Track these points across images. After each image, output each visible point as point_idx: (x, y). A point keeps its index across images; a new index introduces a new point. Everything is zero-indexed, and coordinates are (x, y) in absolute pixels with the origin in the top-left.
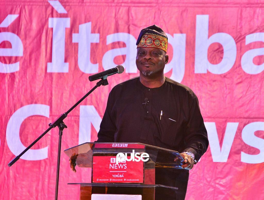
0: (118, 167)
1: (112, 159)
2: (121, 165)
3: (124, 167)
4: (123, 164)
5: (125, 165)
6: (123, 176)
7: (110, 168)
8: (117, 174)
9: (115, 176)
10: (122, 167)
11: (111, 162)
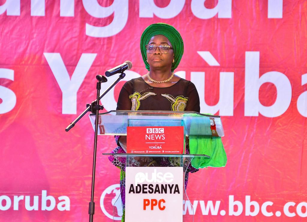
0: (155, 138)
1: (148, 129)
2: (158, 135)
3: (162, 138)
4: (161, 135)
5: (163, 136)
6: (161, 147)
7: (146, 139)
8: (154, 145)
9: (152, 148)
10: (160, 138)
11: (147, 133)
